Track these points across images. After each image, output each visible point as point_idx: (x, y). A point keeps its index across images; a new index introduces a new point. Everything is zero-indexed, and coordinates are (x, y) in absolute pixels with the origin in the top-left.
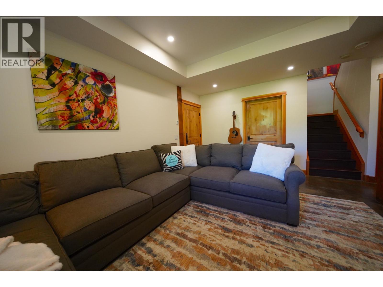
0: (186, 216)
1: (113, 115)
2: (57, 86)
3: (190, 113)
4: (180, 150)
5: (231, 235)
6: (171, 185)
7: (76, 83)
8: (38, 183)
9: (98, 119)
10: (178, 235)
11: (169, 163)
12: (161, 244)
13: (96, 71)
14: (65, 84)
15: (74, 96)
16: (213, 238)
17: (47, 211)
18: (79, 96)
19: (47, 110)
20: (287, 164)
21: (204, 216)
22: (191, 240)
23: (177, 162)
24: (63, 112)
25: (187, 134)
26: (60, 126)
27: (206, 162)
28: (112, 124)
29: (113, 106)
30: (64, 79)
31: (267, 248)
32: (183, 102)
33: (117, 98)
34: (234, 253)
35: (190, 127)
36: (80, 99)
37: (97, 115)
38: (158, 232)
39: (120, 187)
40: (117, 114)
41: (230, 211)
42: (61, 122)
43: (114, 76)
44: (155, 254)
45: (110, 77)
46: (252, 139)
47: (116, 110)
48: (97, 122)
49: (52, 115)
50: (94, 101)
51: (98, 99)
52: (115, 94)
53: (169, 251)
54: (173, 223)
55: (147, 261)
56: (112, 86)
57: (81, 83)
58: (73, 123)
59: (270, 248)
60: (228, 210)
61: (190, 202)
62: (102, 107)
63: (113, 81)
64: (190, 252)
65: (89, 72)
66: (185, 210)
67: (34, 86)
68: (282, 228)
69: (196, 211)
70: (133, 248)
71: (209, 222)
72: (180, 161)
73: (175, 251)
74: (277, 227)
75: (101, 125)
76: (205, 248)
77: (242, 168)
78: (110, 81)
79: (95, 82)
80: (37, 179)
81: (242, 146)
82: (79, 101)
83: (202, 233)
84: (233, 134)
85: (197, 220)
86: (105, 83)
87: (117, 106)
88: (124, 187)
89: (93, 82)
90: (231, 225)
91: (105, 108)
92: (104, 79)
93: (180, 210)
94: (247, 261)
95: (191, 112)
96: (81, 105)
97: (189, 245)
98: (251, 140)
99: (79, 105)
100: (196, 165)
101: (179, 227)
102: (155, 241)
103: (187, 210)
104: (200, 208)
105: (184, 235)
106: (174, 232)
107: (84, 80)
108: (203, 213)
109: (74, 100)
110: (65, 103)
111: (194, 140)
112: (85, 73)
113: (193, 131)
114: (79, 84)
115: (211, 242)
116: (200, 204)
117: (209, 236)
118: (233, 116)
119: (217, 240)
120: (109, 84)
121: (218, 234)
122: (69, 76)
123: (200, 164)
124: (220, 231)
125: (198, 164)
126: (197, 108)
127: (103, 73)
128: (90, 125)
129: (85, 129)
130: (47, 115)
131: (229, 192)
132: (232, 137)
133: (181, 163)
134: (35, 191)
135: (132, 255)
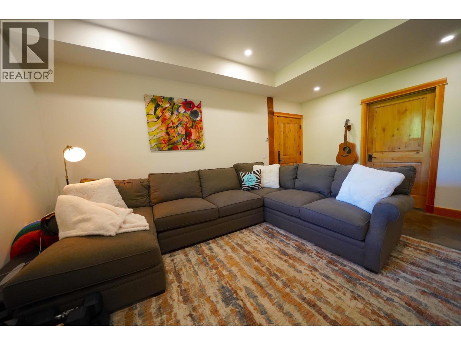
0: (251, 234)
1: (200, 137)
2: (160, 118)
3: (285, 127)
4: (260, 170)
5: (285, 258)
6: (239, 202)
7: (172, 113)
8: (149, 187)
9: (187, 141)
10: (237, 245)
11: (247, 182)
12: (221, 247)
13: (186, 100)
14: (165, 116)
15: (171, 125)
16: (266, 255)
17: (153, 206)
18: (174, 124)
19: (155, 137)
20: (383, 193)
21: (270, 237)
22: (245, 251)
23: (255, 181)
24: (164, 137)
25: (279, 152)
26: (163, 148)
27: (289, 184)
28: (199, 145)
29: (199, 128)
30: (164, 112)
31: (316, 279)
32: (274, 114)
33: (203, 121)
34: (277, 271)
35: (284, 144)
36: (175, 126)
37: (187, 137)
38: (223, 239)
39: (201, 198)
40: (203, 136)
41: (300, 239)
42: (163, 145)
43: (200, 101)
44: (213, 251)
45: (196, 103)
46: (375, 158)
47: (202, 132)
48: (187, 144)
49: (158, 140)
50: (185, 126)
51: (187, 124)
52: (201, 117)
53: (224, 253)
54: (238, 236)
55: (206, 254)
56: (198, 111)
57: (175, 113)
58: (170, 145)
59: (320, 280)
60: (299, 238)
61: (264, 223)
62: (191, 131)
63: (199, 106)
64: (240, 259)
65: (181, 102)
66: (254, 228)
67: (148, 120)
68: (354, 269)
69: (264, 231)
70: (201, 244)
71: (271, 243)
72: (258, 181)
73: (228, 254)
74: (348, 267)
75: (190, 146)
76: (253, 260)
77: (330, 195)
78: (197, 107)
79: (185, 110)
80: (149, 184)
81: (336, 167)
82: (174, 128)
83: (258, 249)
84: (343, 151)
85: (260, 239)
86: (193, 110)
87: (202, 128)
88: (203, 198)
89: (184, 111)
90: (291, 251)
91: (193, 131)
92: (192, 106)
93: (250, 228)
94: (285, 280)
95: (287, 126)
96: (176, 130)
97: (241, 254)
98: (373, 160)
99: (174, 130)
100: (278, 186)
101: (241, 239)
102: (218, 244)
103: (257, 229)
104: (270, 230)
105: (242, 246)
106: (235, 242)
107: (177, 110)
108: (270, 234)
109: (171, 127)
110: (165, 130)
111: (290, 159)
112: (178, 104)
113: (289, 148)
114: (174, 114)
115: (262, 257)
116: (272, 227)
117: (263, 253)
118: (344, 126)
119: (268, 258)
120: (196, 110)
121: (273, 254)
122: (167, 109)
123: (282, 186)
124: (277, 252)
125: (281, 186)
126: (298, 119)
127: (191, 101)
128: (182, 146)
129: (178, 150)
130: (155, 141)
131: (299, 218)
132: (342, 156)
133: (260, 183)
134: (148, 192)
135: (198, 247)
